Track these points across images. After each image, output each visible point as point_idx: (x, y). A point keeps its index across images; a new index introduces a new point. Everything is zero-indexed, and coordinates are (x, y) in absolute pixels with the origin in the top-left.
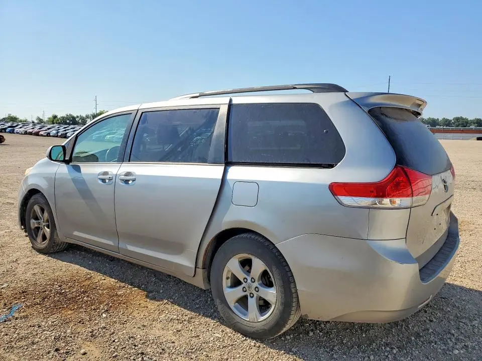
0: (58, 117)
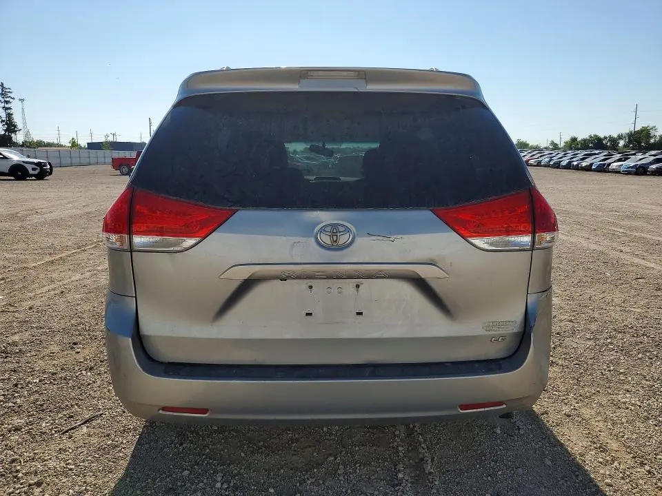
0: (578, 140)
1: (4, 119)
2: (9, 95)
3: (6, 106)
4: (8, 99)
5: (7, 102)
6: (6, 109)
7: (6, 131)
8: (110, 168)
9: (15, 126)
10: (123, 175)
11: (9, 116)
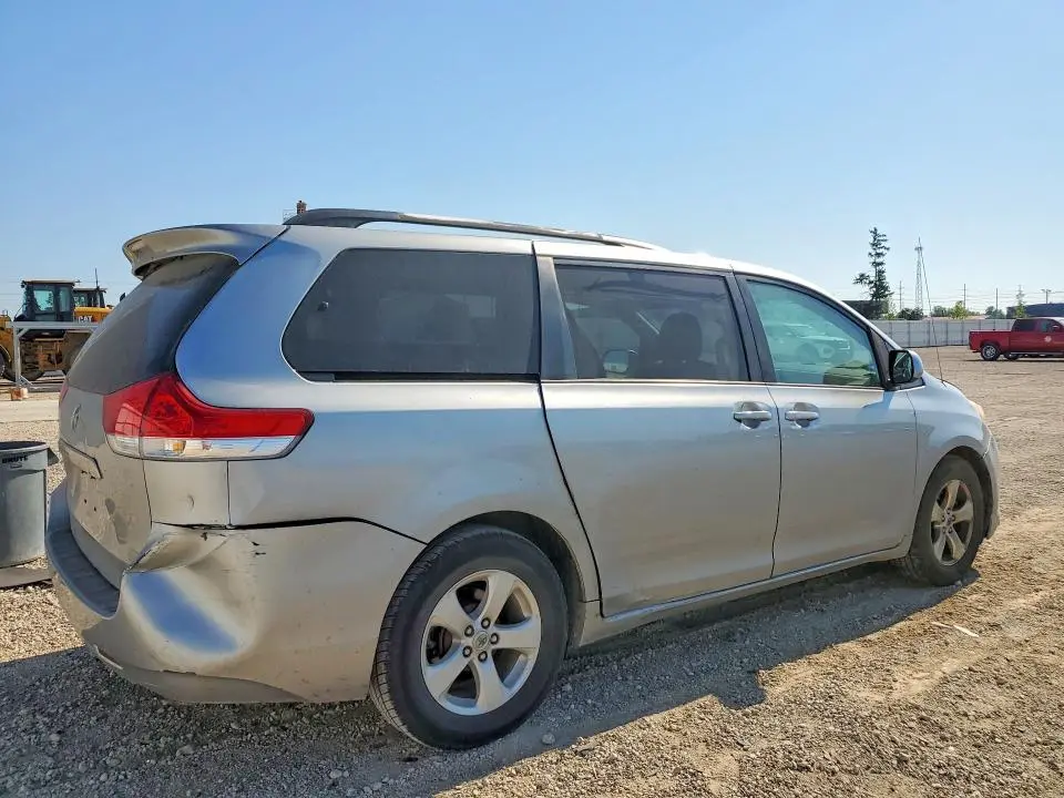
1: (872, 279)
2: (883, 244)
3: (878, 260)
4: (881, 251)
5: (878, 255)
6: (876, 264)
7: (873, 296)
8: (966, 350)
9: (886, 289)
10: (985, 360)
11: (880, 274)
